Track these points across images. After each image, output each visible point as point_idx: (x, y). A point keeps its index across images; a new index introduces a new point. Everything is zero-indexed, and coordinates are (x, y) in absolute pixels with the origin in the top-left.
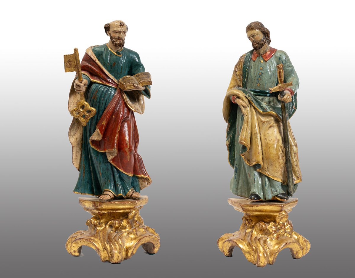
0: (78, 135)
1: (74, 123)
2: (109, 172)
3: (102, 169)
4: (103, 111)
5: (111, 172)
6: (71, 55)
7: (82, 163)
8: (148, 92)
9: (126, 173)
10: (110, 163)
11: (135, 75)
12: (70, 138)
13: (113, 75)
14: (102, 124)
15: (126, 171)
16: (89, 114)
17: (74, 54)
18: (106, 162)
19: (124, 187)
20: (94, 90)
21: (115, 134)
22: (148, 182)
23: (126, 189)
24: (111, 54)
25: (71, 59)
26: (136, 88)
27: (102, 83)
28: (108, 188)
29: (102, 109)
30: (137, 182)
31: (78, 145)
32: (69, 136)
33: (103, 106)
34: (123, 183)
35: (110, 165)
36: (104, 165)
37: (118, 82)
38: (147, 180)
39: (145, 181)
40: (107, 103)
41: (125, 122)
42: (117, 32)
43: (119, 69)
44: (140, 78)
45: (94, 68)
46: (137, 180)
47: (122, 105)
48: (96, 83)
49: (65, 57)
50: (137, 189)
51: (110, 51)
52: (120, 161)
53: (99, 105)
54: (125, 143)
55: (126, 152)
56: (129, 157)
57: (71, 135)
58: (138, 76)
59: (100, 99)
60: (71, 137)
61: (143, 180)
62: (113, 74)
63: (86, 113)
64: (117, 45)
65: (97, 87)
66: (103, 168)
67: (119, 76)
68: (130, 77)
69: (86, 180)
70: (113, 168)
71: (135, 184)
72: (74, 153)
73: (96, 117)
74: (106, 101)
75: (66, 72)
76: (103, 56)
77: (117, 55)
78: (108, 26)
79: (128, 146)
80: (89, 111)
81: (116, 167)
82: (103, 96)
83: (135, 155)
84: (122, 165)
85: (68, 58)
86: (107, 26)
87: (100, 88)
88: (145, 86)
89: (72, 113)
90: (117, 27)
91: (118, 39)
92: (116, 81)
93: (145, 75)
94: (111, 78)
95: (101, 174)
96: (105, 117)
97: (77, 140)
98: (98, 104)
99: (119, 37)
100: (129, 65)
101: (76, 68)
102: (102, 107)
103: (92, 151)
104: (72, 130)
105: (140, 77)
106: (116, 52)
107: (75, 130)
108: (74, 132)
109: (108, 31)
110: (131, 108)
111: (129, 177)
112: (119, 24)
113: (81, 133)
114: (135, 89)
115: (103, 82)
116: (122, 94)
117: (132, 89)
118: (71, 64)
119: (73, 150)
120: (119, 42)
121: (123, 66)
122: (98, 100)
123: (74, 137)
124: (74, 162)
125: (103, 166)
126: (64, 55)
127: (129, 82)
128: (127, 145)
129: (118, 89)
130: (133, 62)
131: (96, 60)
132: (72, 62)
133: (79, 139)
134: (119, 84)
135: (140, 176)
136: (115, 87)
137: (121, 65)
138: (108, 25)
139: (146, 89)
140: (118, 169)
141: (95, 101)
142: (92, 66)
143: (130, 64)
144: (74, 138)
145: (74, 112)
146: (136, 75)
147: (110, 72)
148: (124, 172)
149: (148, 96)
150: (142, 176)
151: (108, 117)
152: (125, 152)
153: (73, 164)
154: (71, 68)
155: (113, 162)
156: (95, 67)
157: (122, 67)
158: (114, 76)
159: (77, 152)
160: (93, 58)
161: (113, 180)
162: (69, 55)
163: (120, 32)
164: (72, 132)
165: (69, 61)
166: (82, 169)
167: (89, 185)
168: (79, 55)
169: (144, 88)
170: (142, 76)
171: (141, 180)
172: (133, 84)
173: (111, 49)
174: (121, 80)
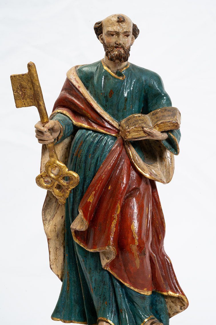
0: (58, 220)
1: (51, 199)
2: (106, 287)
3: (93, 280)
4: (92, 177)
5: (111, 287)
6: (23, 75)
7: (66, 268)
8: (174, 143)
9: (136, 290)
10: (106, 270)
11: (151, 113)
12: (44, 225)
13: (109, 113)
14: (88, 201)
15: (136, 287)
16: (67, 183)
17: (28, 73)
18: (100, 269)
19: (135, 314)
20: (79, 140)
21: (112, 219)
22: (183, 304)
23: (138, 319)
24: (107, 76)
25: (24, 84)
26: (149, 135)
27: (91, 128)
28: (104, 315)
29: (90, 174)
30: (162, 303)
31: (57, 236)
32: (43, 221)
33: (92, 169)
34: (132, 306)
35: (108, 275)
36: (97, 274)
37: (119, 125)
38: (181, 300)
39: (177, 302)
40: (98, 164)
41: (133, 197)
42: (112, 33)
43: (120, 103)
44: (157, 118)
45: (78, 102)
46: (162, 300)
47: (126, 167)
48: (82, 128)
49: (13, 78)
50: (162, 316)
51: (106, 70)
52: (123, 268)
53: (85, 166)
54: (130, 235)
55: (133, 253)
56: (138, 262)
57: (46, 220)
58: (156, 113)
59: (86, 157)
60: (47, 222)
61: (173, 300)
62: (111, 111)
63: (62, 181)
64: (114, 59)
65: (83, 134)
66: (95, 280)
67: (120, 114)
68: (139, 116)
69: (73, 297)
70: (114, 280)
71: (159, 307)
72: (51, 250)
73: (80, 188)
74: (97, 159)
75: (17, 107)
76: (93, 79)
77: (116, 76)
78: (100, 25)
79: (136, 241)
80: (67, 178)
81: (118, 278)
82: (92, 150)
83: (153, 257)
84: (127, 276)
85: (19, 81)
86: (97, 25)
87: (88, 136)
88: (167, 132)
89: (39, 181)
90: (112, 24)
91: (116, 47)
92: (115, 124)
93: (168, 113)
94: (106, 118)
95: (93, 290)
96: (93, 189)
97: (55, 228)
98: (83, 165)
99: (117, 43)
100: (141, 96)
101: (34, 100)
102: (89, 170)
103: (77, 248)
104: (48, 210)
105: (157, 115)
106: (115, 72)
107: (52, 211)
108: (52, 214)
109: (100, 36)
110: (143, 173)
111: (143, 297)
112: (116, 19)
113: (62, 217)
114: (148, 138)
115: (92, 126)
116: (126, 146)
117: (141, 137)
118: (25, 93)
119: (50, 246)
120: (117, 53)
121: (129, 96)
122: (83, 158)
123: (51, 222)
124: (52, 266)
125: (96, 276)
126: (11, 77)
127: (135, 125)
128: (133, 238)
129: (120, 137)
130: (148, 91)
131: (79, 87)
132: (26, 88)
133: (59, 227)
134: (121, 129)
135: (165, 294)
136: (114, 135)
137: (126, 95)
138: (100, 23)
139: (169, 136)
140: (122, 281)
141: (78, 159)
142: (75, 98)
143: (143, 94)
144: (51, 225)
145: (42, 179)
146: (153, 112)
147: (106, 108)
148: (132, 288)
149: (173, 150)
150: (171, 293)
151: (99, 188)
152: (131, 251)
153: (51, 269)
154: (26, 100)
155: (112, 270)
156: (78, 100)
157: (126, 99)
158: (113, 115)
159: (57, 248)
160: (75, 83)
161: (114, 302)
162: (19, 75)
163: (118, 34)
164: (48, 215)
165: (22, 87)
166: (66, 278)
167: (78, 307)
168: (37, 75)
169: (165, 136)
170: (162, 114)
171: (169, 300)
172: (143, 128)
173: (108, 67)
174: (123, 122)
